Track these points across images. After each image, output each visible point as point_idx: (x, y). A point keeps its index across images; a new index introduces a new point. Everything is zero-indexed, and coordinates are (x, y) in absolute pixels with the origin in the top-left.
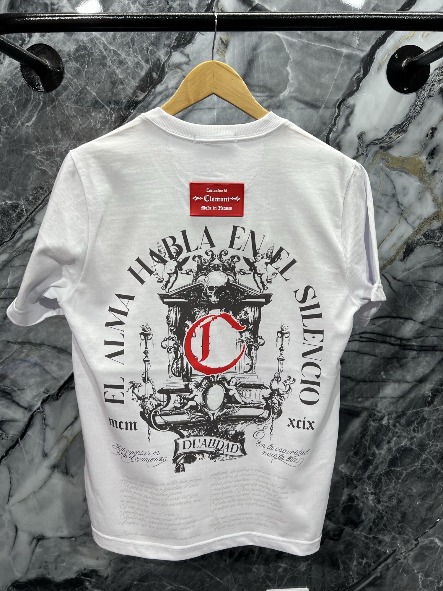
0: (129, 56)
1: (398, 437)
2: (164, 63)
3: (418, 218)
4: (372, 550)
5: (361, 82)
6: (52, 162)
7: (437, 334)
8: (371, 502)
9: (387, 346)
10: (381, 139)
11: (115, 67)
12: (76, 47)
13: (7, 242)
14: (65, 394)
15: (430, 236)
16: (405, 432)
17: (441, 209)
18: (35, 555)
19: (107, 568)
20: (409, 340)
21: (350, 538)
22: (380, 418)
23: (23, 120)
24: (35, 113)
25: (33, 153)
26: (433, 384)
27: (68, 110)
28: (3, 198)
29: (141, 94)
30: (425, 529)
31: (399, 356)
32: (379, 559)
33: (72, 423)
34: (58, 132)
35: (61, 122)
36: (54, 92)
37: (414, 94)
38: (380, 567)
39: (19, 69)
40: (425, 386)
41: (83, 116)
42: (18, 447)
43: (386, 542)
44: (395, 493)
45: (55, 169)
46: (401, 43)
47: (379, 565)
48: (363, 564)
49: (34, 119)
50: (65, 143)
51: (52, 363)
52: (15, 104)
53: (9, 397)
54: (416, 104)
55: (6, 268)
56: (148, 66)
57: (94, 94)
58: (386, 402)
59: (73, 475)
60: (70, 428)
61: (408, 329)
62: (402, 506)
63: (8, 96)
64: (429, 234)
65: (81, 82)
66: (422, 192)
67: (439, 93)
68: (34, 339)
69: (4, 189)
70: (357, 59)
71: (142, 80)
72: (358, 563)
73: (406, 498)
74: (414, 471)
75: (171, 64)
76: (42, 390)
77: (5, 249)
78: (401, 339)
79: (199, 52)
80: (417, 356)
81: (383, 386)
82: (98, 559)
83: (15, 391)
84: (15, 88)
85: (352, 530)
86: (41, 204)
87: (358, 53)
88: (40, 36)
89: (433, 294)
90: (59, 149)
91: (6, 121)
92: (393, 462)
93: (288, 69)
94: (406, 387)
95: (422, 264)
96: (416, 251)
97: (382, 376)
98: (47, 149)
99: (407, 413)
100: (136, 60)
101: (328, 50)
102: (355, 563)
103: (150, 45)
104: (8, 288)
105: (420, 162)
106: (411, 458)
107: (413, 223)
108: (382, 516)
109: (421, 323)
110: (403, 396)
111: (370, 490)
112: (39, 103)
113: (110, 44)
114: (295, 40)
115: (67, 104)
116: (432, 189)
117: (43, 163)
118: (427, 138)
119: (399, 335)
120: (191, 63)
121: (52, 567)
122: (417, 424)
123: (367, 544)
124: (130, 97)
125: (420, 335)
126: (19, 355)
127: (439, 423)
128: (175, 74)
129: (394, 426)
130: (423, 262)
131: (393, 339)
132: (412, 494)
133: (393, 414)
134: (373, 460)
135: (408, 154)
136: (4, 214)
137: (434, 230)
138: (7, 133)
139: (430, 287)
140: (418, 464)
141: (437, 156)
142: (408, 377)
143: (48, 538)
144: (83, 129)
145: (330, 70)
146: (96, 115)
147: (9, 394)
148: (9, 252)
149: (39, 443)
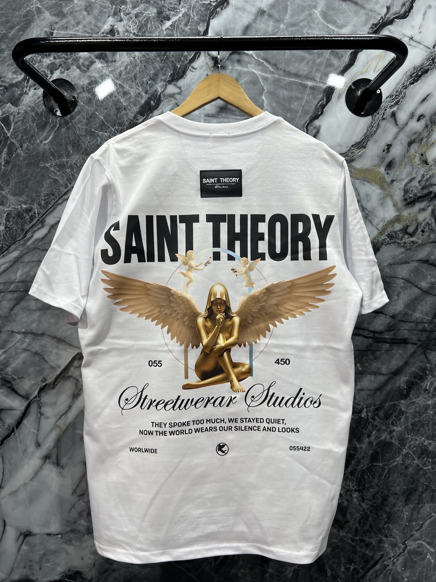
0: (131, 88)
1: (378, 430)
2: (160, 94)
3: (382, 221)
4: (359, 554)
5: (324, 108)
6: (63, 173)
7: (407, 328)
8: (355, 500)
9: (360, 338)
10: (344, 153)
11: (120, 97)
12: (89, 81)
13: (20, 240)
14: (61, 382)
15: (394, 237)
16: (384, 426)
17: (401, 213)
18: (20, 553)
19: (91, 570)
20: (381, 333)
21: (336, 541)
22: (359, 411)
23: (41, 139)
24: (52, 133)
25: (48, 165)
26: (407, 376)
27: (79, 130)
28: (19, 203)
29: (140, 117)
30: (412, 531)
31: (373, 349)
32: (368, 565)
33: (66, 413)
34: (70, 148)
35: (73, 140)
36: (69, 116)
37: (370, 117)
38: (369, 574)
39: (41, 98)
40: (400, 378)
41: (91, 135)
42: (13, 437)
43: (373, 546)
44: (379, 490)
45: (65, 179)
46: (356, 77)
47: (368, 571)
48: (351, 571)
49: (50, 138)
50: (75, 158)
51: (51, 352)
52: (36, 126)
53: (9, 385)
54: (372, 125)
55: (17, 264)
56: (147, 96)
57: (102, 118)
58: (364, 394)
59: (64, 466)
60: (63, 417)
61: (380, 323)
62: (387, 505)
63: (30, 120)
64: (392, 235)
65: (91, 109)
66: (383, 198)
67: (392, 117)
68: (36, 330)
69: (20, 195)
70: (320, 90)
71: (142, 107)
72: (345, 569)
73: (390, 496)
74: (396, 467)
75: (166, 94)
76: (41, 378)
77: (17, 247)
78: (374, 332)
79: (189, 85)
80: (390, 349)
81: (359, 378)
82: (82, 559)
83: (15, 379)
84: (37, 114)
85: (338, 531)
86: (51, 208)
87: (321, 85)
88: (60, 73)
89: (401, 289)
90: (70, 162)
91: (27, 140)
92: (374, 457)
93: (263, 97)
94: (381, 379)
95: (389, 261)
96: (382, 250)
97: (358, 368)
98: (60, 162)
99: (384, 406)
100: (137, 91)
101: (295, 83)
102: (343, 569)
103: (149, 80)
104: (17, 282)
105: (379, 173)
106: (391, 452)
107: (378, 225)
108: (367, 515)
109: (391, 317)
110: (379, 389)
111: (353, 487)
112: (56, 125)
113: (117, 79)
114: (269, 76)
115: (79, 126)
116: (392, 196)
117: (55, 173)
118: (384, 153)
119: (372, 328)
120: (182, 93)
121: (36, 567)
122: (395, 417)
123: (354, 547)
124: (131, 120)
125: (392, 328)
126: (21, 345)
127: (416, 417)
128: (169, 102)
129: (373, 419)
130: (389, 259)
131: (366, 332)
132: (396, 492)
133: (371, 407)
134: (355, 454)
135: (368, 166)
136: (19, 216)
137: (397, 232)
138: (27, 149)
139: (397, 283)
140: (399, 459)
141: (394, 167)
142: (383, 369)
143: (35, 535)
144: (91, 145)
145: (297, 99)
146: (102, 134)
147: (9, 382)
148: (20, 249)
149: (33, 432)
